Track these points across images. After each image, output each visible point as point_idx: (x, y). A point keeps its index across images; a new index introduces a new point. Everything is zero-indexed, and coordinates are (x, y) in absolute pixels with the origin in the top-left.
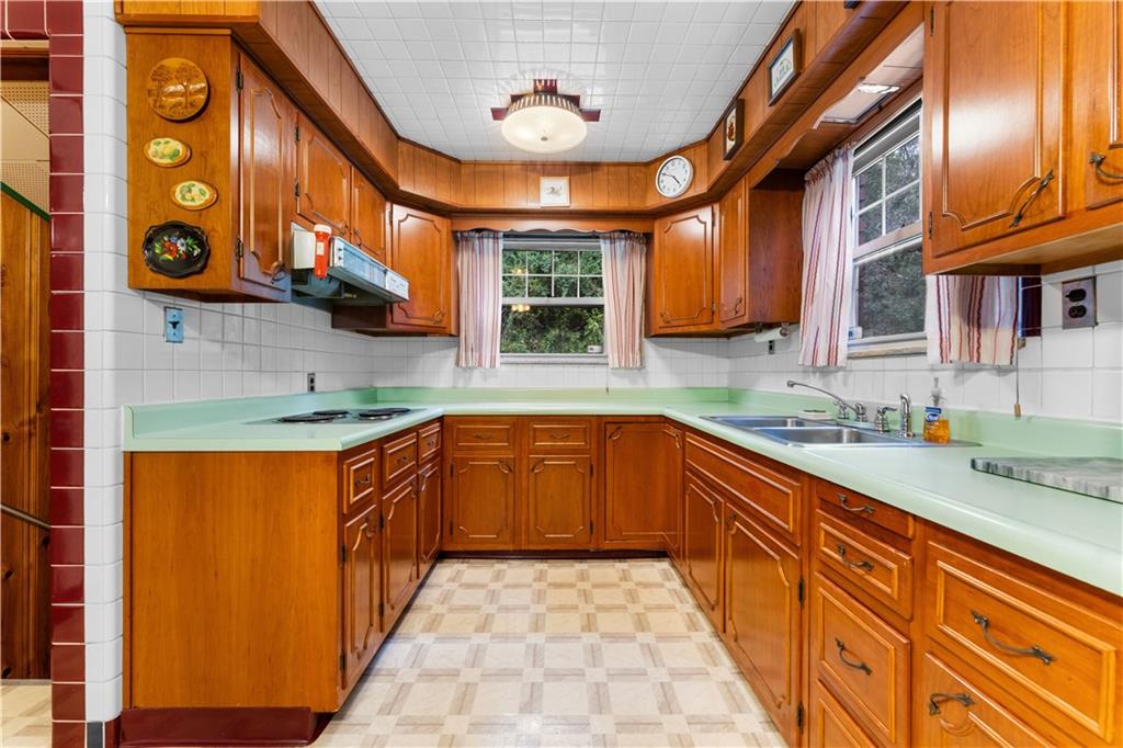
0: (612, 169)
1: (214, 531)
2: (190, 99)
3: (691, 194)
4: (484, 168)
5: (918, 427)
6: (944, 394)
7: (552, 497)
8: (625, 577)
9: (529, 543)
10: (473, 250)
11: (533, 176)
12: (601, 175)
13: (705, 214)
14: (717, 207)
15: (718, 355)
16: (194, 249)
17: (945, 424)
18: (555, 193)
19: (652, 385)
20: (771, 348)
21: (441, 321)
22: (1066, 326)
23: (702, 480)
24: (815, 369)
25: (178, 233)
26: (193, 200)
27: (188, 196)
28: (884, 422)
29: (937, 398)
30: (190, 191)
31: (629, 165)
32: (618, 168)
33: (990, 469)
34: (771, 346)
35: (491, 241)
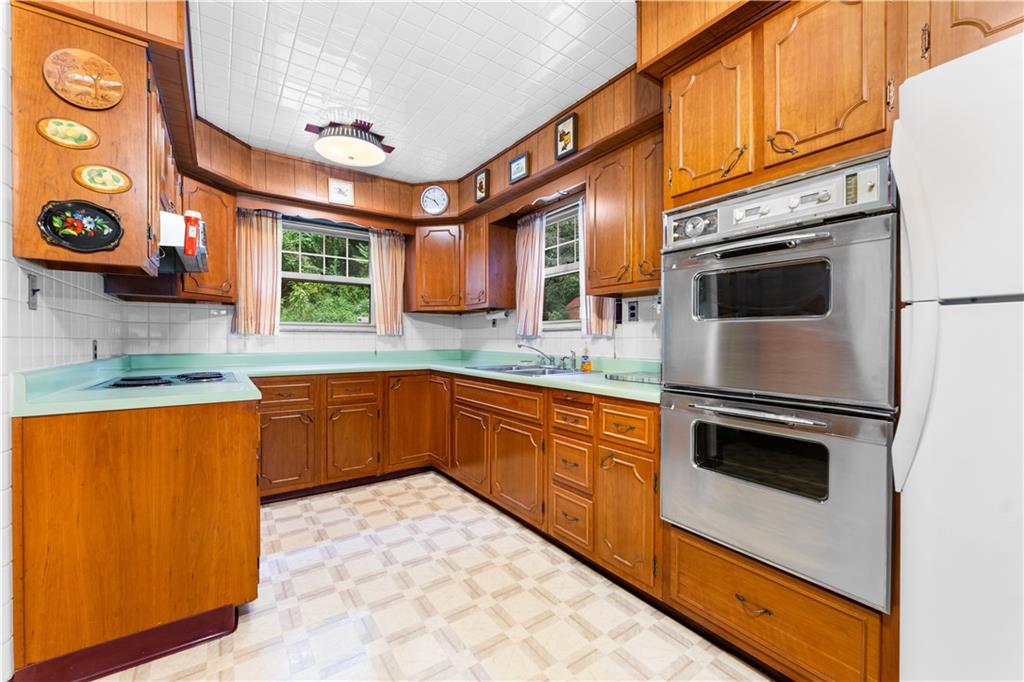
0: (387, 183)
1: (130, 479)
2: (101, 92)
3: (446, 215)
4: (274, 159)
5: (578, 366)
6: (589, 349)
7: (347, 439)
8: (408, 487)
9: (328, 478)
10: (251, 225)
11: (321, 175)
12: (379, 185)
13: (454, 229)
14: (462, 226)
15: (454, 326)
16: (104, 228)
17: (589, 364)
18: (342, 193)
19: (409, 349)
20: (494, 323)
21: (228, 292)
22: (630, 320)
23: (470, 407)
24: (525, 337)
25: (83, 211)
26: (104, 183)
27: (97, 179)
28: (564, 365)
29: (586, 351)
30: (100, 175)
31: (399, 182)
32: (392, 184)
33: (612, 378)
34: (494, 322)
35: (270, 220)
